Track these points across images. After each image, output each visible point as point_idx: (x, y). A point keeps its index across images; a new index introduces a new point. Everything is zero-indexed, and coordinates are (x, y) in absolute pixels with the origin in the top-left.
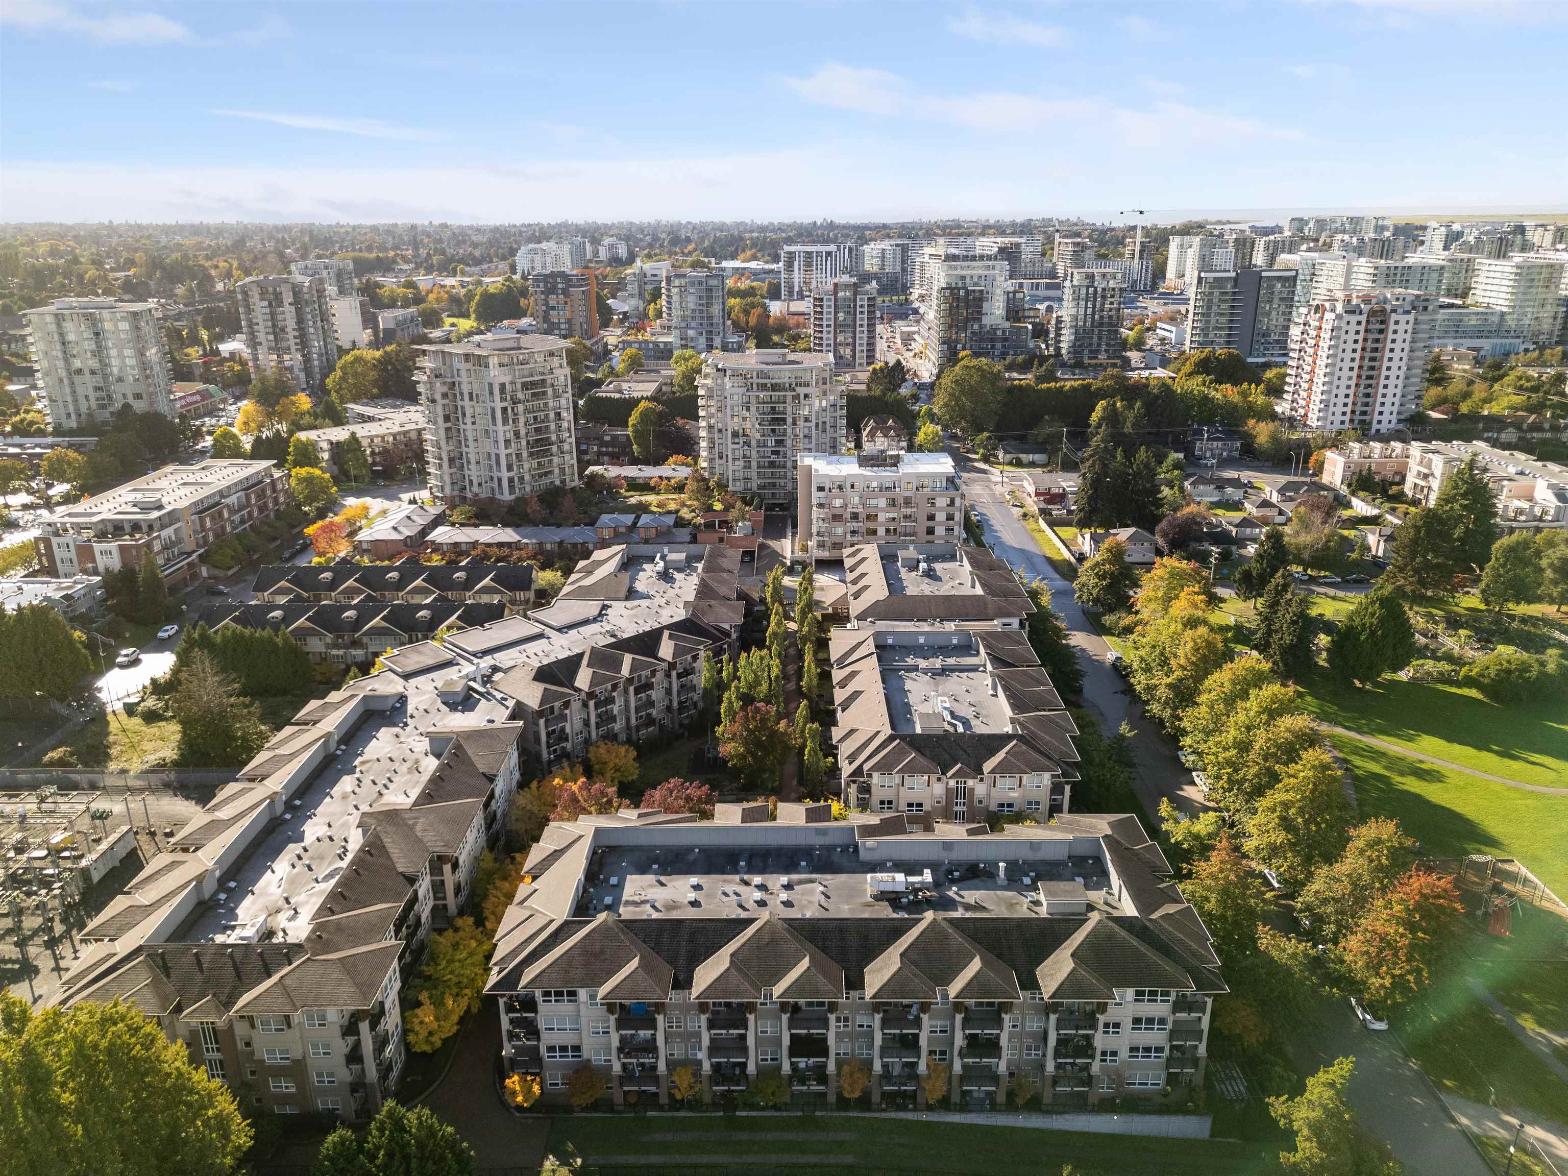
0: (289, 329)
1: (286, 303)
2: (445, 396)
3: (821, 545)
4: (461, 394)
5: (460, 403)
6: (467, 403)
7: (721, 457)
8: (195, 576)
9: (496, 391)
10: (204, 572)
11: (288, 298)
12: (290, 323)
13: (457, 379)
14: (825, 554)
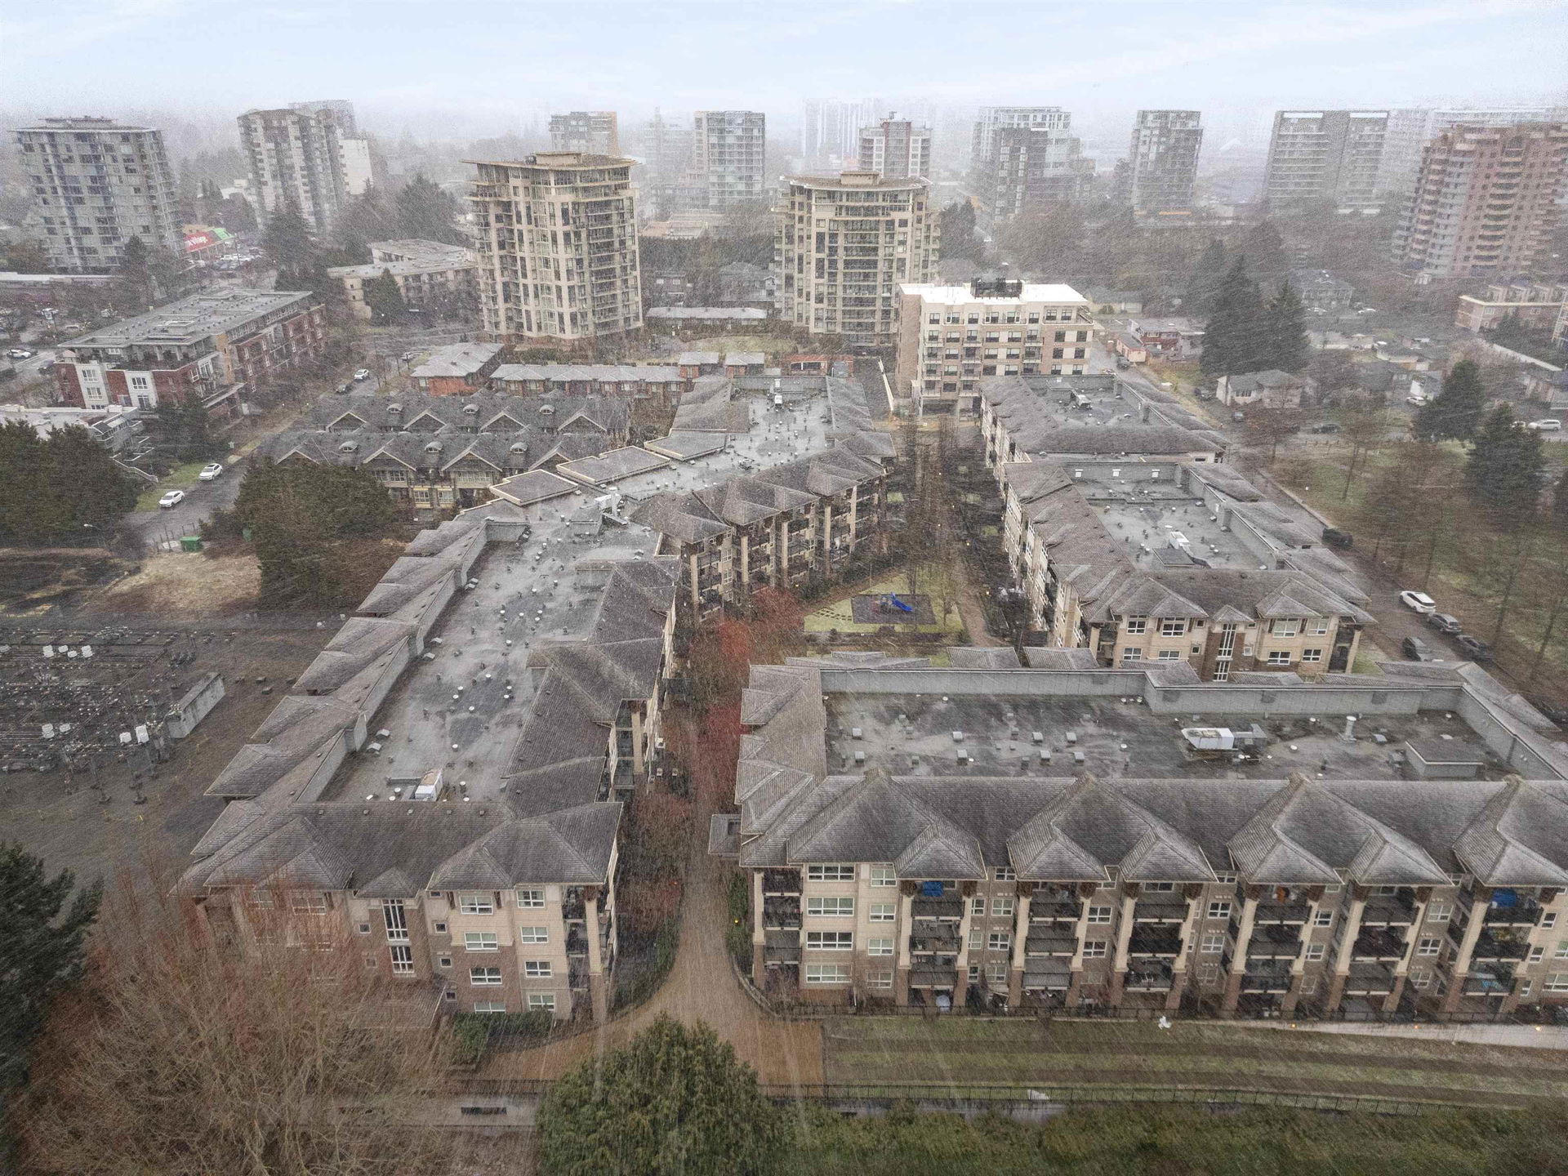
0: (297, 168)
1: (292, 138)
2: (499, 218)
3: (930, 385)
4: (518, 214)
5: (516, 227)
6: (524, 226)
7: (800, 295)
8: (235, 413)
9: (559, 214)
10: (245, 408)
11: (293, 132)
12: (297, 159)
13: (514, 198)
14: (936, 395)
